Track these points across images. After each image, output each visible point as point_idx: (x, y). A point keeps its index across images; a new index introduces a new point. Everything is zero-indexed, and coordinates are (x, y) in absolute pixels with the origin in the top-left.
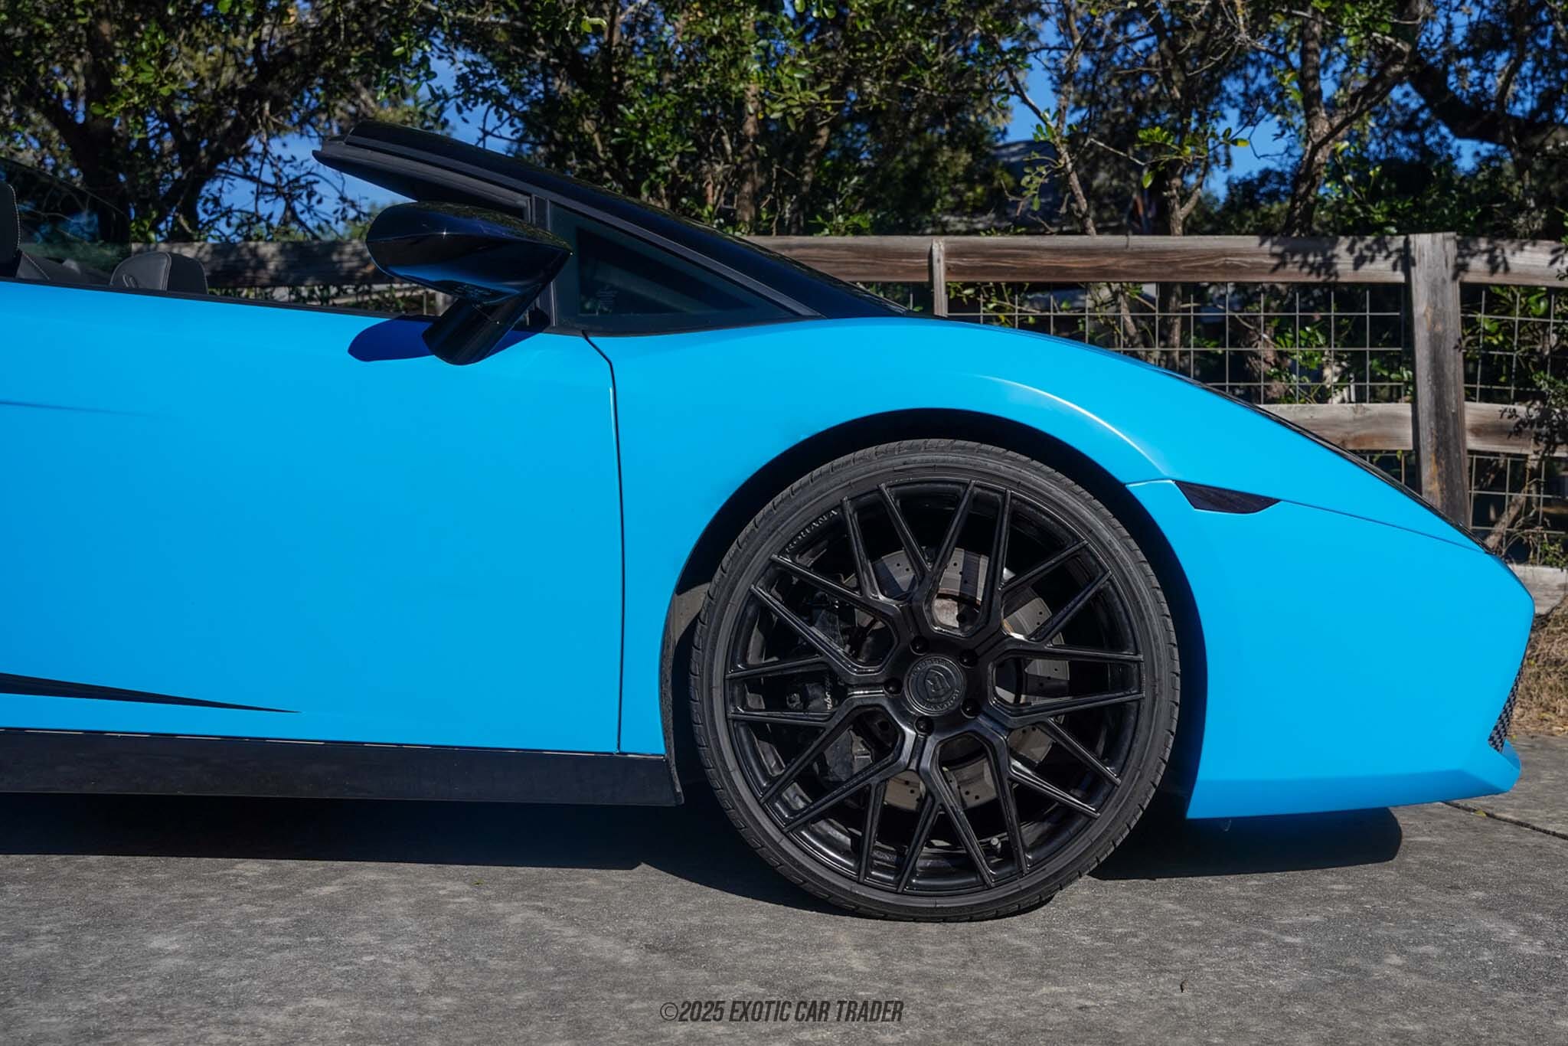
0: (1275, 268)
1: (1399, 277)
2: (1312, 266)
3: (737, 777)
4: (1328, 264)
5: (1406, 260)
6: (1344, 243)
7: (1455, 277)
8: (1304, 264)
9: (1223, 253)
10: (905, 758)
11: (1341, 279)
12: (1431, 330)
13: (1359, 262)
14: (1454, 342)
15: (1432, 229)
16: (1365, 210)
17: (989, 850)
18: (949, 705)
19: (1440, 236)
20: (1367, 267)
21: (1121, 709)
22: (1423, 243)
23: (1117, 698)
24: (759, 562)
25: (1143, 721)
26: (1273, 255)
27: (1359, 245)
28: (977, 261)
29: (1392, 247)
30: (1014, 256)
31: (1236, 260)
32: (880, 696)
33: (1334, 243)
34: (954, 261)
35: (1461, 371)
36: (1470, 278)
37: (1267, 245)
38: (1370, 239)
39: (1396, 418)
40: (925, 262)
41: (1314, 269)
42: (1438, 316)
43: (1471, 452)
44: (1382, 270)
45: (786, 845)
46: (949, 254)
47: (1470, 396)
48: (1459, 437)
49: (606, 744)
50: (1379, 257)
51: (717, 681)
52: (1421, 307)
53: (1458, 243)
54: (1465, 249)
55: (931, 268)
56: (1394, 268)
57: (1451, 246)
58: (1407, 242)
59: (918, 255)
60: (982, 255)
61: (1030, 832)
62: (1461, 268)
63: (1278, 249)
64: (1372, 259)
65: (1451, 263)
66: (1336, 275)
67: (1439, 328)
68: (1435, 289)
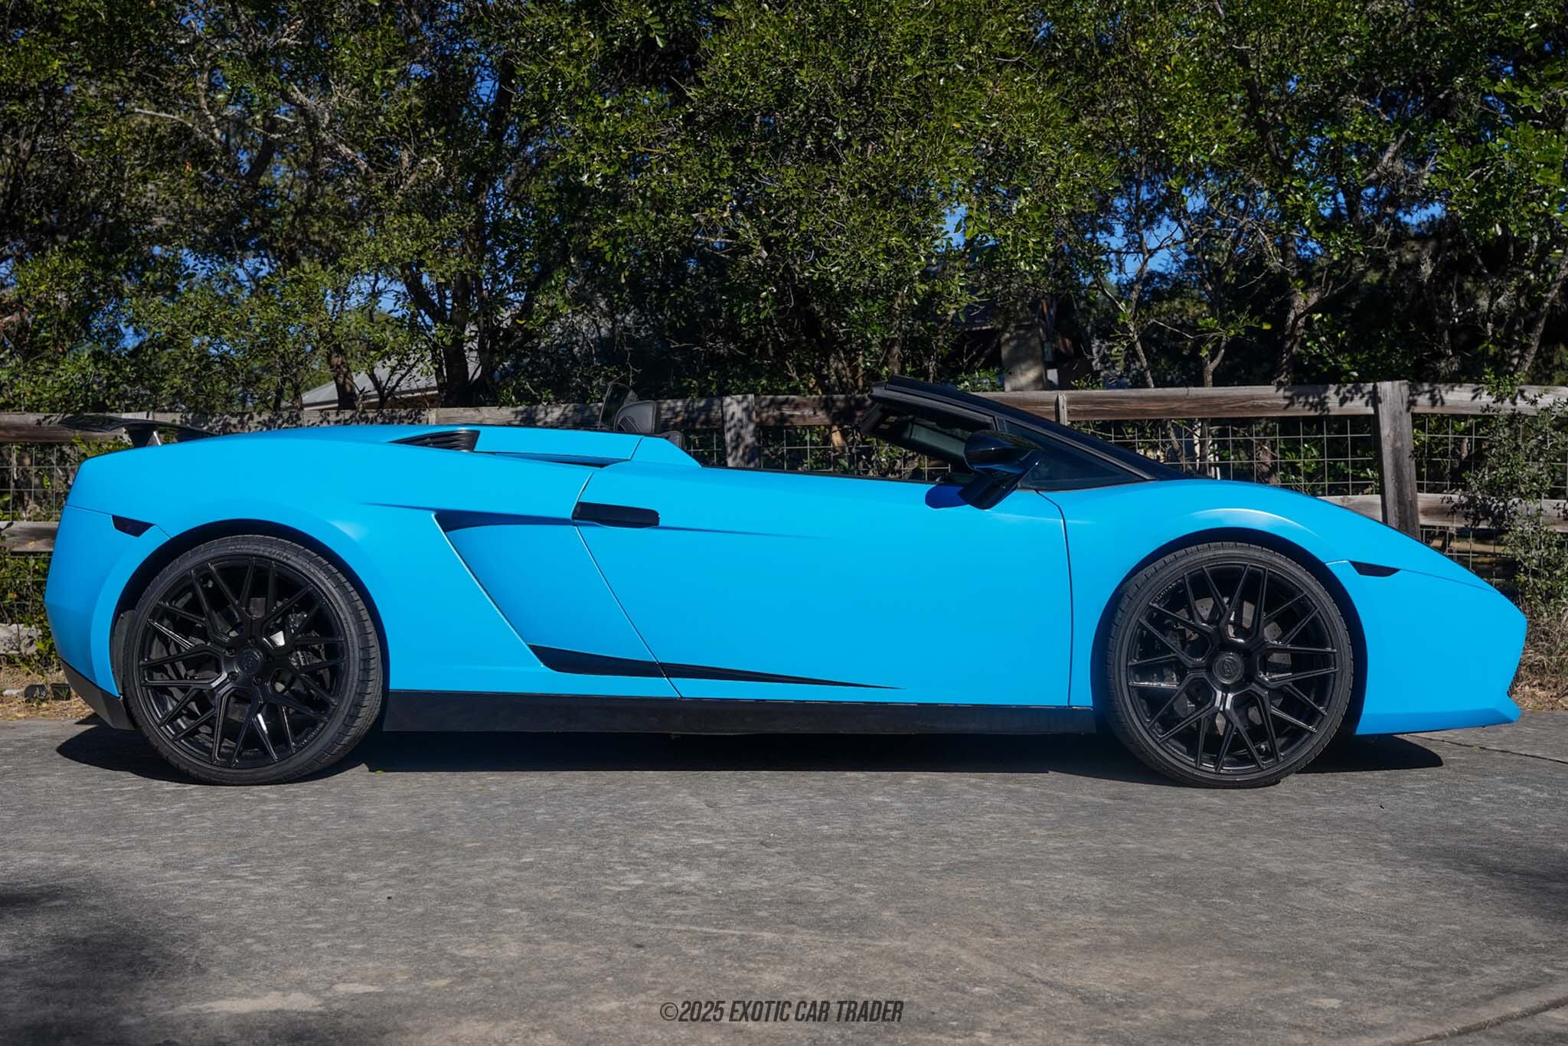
0: (1287, 406)
1: (1370, 411)
2: (1311, 404)
3: (1133, 715)
4: (1322, 403)
5: (1375, 399)
6: (1333, 388)
7: (1408, 410)
8: (1306, 403)
9: (1252, 398)
10: (1217, 704)
11: (1332, 413)
12: (1393, 446)
13: (1343, 401)
14: (1409, 453)
15: (1392, 377)
16: (1336, 361)
17: (1259, 751)
18: (1237, 679)
19: (1397, 383)
20: (1348, 405)
21: (1326, 677)
22: (1386, 387)
23: (1325, 671)
24: (1142, 606)
25: (1337, 683)
26: (1285, 398)
27: (1343, 390)
28: (1087, 407)
29: (1365, 391)
30: (1112, 403)
31: (1260, 402)
32: (1203, 674)
33: (1326, 389)
34: (1072, 407)
35: (1414, 472)
36: (1417, 410)
37: (1281, 392)
38: (1350, 386)
39: (1371, 505)
40: (1052, 408)
41: (1313, 406)
42: (1398, 436)
43: (1422, 526)
44: (1358, 406)
45: (1159, 750)
46: (1069, 403)
47: (1420, 488)
48: (1415, 518)
49: (1062, 702)
50: (1357, 398)
51: (1123, 668)
52: (1386, 431)
53: (1410, 387)
54: (1414, 391)
55: (1057, 413)
56: (1367, 404)
57: (1405, 389)
58: (1375, 387)
59: (1048, 404)
60: (1091, 403)
61: (1280, 742)
62: (1412, 403)
63: (1288, 394)
64: (1352, 399)
65: (1405, 400)
66: (1328, 410)
67: (1399, 444)
68: (1395, 418)
